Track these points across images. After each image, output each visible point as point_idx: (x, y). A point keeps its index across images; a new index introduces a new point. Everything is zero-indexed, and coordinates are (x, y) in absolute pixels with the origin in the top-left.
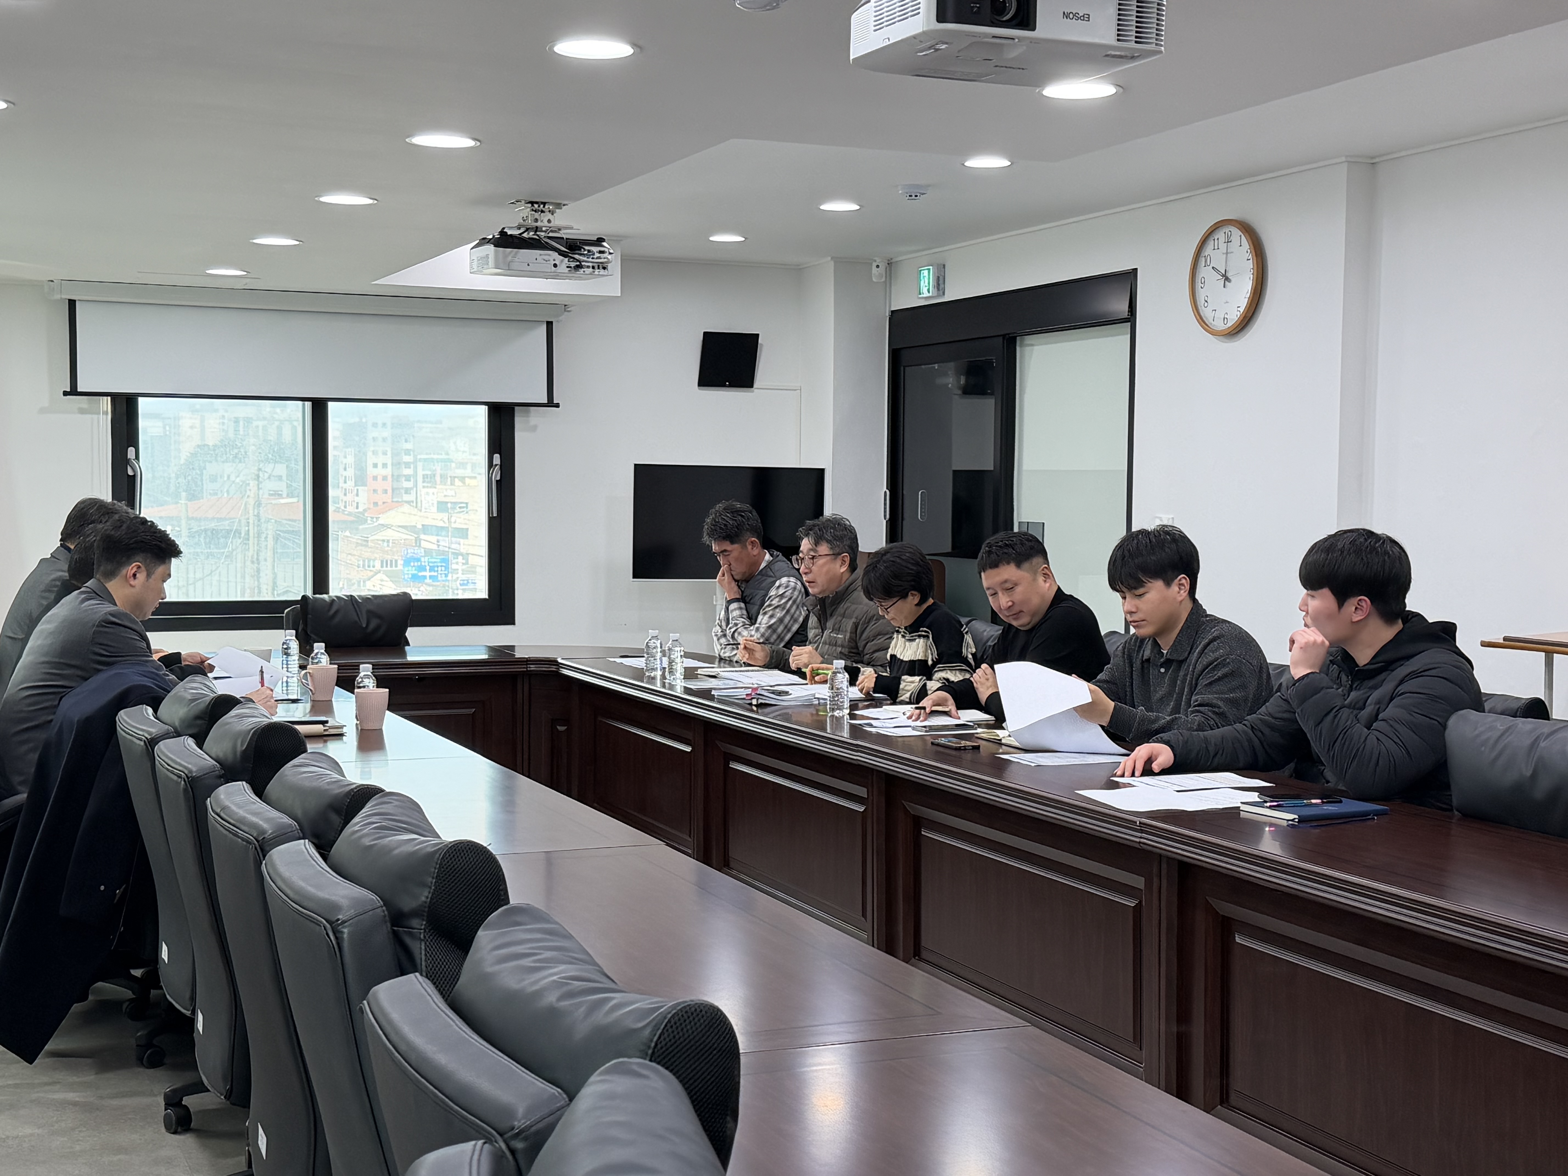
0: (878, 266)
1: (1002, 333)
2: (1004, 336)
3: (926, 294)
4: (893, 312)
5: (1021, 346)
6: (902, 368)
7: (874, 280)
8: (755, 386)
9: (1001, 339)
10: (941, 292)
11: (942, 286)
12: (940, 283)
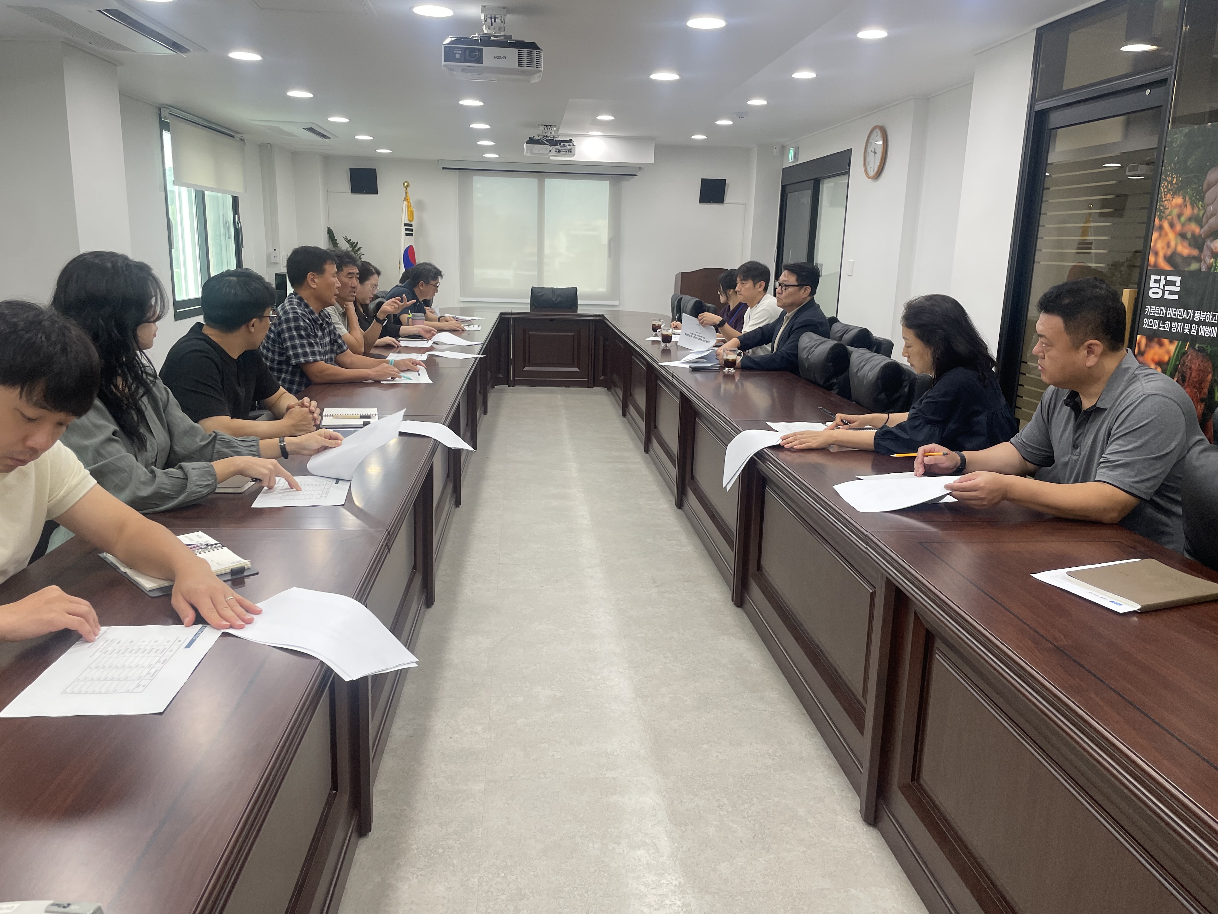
0: (776, 148)
1: (814, 178)
2: (814, 179)
3: (790, 161)
4: (783, 169)
5: (822, 184)
6: (785, 195)
7: (774, 154)
8: (725, 202)
9: (813, 181)
10: (796, 159)
11: (797, 157)
12: (796, 156)
